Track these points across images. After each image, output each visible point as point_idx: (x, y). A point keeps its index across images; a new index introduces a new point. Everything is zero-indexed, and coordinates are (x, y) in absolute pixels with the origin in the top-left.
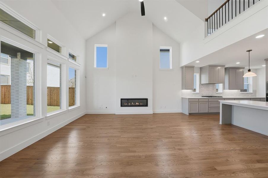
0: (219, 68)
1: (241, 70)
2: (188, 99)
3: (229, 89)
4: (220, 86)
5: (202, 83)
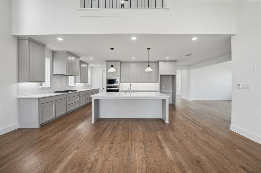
0: (76, 58)
1: (85, 65)
2: (38, 99)
3: (80, 82)
4: (71, 79)
5: (54, 73)
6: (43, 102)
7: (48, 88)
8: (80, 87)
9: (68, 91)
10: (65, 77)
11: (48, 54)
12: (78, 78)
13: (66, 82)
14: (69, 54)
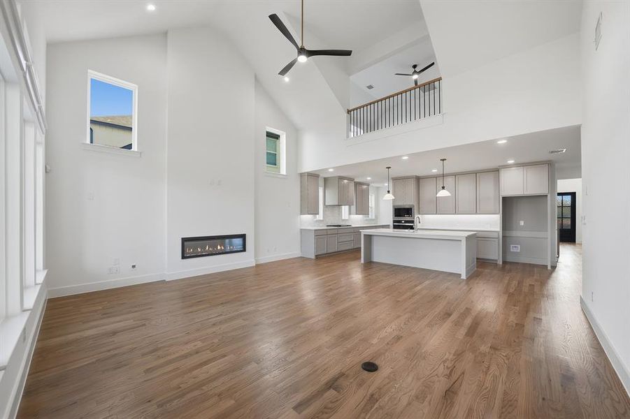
0: (346, 181)
1: (365, 187)
2: (314, 231)
3: (356, 214)
4: (345, 209)
5: (327, 204)
6: (319, 234)
7: (321, 221)
8: (356, 220)
9: (340, 226)
10: (337, 208)
11: (321, 182)
12: (353, 208)
13: (339, 214)
14: (341, 178)
